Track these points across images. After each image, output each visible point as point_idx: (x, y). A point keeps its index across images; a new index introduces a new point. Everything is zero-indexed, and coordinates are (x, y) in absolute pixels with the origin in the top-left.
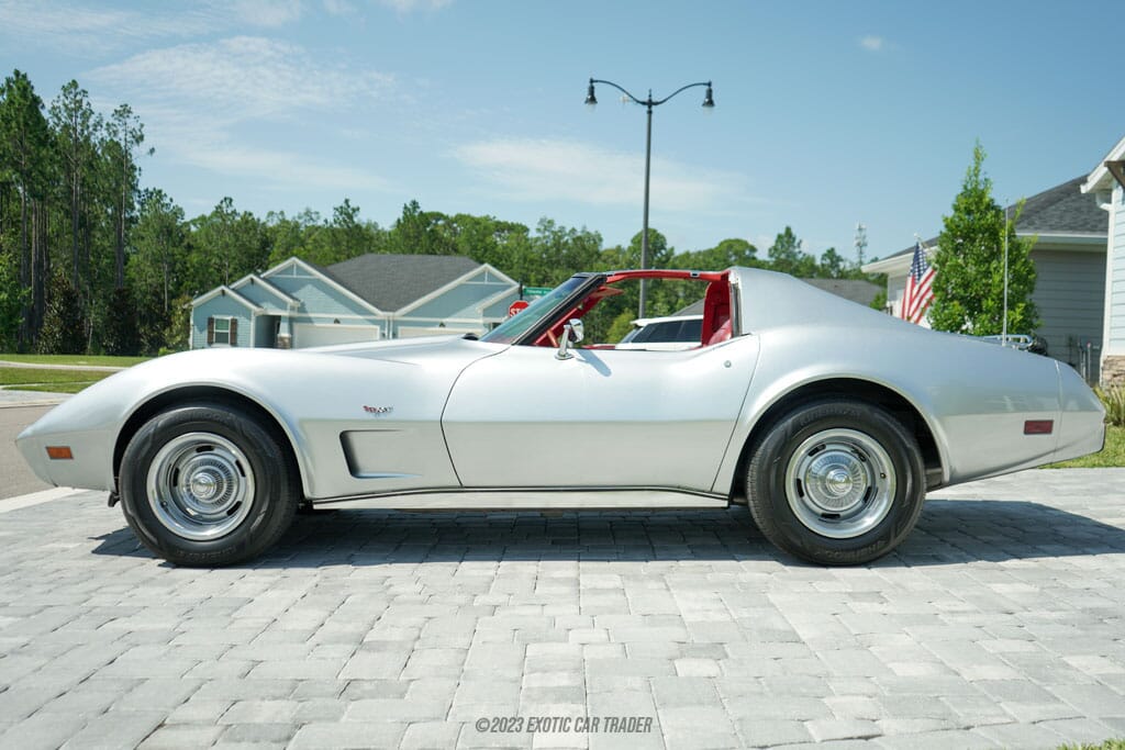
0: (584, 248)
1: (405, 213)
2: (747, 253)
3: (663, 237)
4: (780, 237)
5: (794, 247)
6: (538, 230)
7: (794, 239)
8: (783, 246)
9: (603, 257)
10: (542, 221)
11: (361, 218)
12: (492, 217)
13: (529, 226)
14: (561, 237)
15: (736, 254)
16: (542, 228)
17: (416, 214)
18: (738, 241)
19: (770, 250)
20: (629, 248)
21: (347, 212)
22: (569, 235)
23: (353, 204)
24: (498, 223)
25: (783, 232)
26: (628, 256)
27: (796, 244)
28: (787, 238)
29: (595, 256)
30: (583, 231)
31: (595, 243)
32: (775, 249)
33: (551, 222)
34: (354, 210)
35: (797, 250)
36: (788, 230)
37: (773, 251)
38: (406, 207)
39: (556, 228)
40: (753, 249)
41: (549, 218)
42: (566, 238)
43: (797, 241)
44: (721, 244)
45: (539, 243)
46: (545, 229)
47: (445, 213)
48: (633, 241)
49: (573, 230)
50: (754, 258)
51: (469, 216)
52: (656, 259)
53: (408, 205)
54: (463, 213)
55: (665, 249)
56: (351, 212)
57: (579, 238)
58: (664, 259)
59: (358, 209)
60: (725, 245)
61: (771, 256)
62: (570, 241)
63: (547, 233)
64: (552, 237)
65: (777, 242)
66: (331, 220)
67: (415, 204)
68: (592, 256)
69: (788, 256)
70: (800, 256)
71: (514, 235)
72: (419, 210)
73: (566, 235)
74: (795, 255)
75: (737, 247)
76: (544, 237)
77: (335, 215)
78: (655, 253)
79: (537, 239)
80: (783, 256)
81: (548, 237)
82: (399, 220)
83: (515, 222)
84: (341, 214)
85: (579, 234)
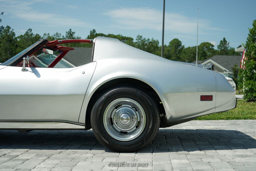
0: (152, 46)
1: (91, 33)
2: (211, 47)
3: (180, 42)
4: (221, 41)
5: (227, 45)
6: (137, 39)
7: (226, 42)
8: (222, 45)
9: (159, 49)
10: (138, 36)
11: (75, 36)
12: (121, 35)
13: (133, 38)
14: (144, 42)
15: (207, 47)
16: (138, 39)
17: (95, 34)
18: (207, 43)
19: (218, 46)
20: (169, 45)
21: (71, 34)
22: (147, 41)
23: (72, 31)
24: (123, 37)
25: (222, 40)
26: (168, 49)
27: (227, 44)
28: (224, 42)
29: (156, 49)
30: (152, 40)
31: (156, 44)
32: (220, 46)
33: (141, 37)
34: (73, 33)
35: (228, 46)
36: (224, 39)
37: (219, 47)
38: (91, 32)
39: (142, 39)
40: (213, 46)
41: (140, 35)
42: (146, 42)
43: (227, 43)
44: (201, 44)
45: (137, 44)
46: (139, 39)
47: (104, 34)
48: (170, 43)
49: (149, 39)
50: (213, 49)
51: (113, 34)
52: (178, 49)
53: (92, 31)
54: (110, 34)
55: (181, 46)
56: (72, 33)
57: (151, 42)
58: (181, 49)
59: (75, 33)
60: (203, 44)
61: (219, 48)
62: (148, 43)
63: (140, 41)
64: (141, 42)
65: (220, 43)
66: (65, 36)
67: (94, 31)
68: (155, 48)
69: (224, 48)
70: (229, 48)
71: (128, 41)
72: (96, 33)
73: (146, 41)
74: (227, 48)
75: (207, 45)
76: (139, 42)
77: (66, 34)
78: (178, 47)
79: (136, 43)
80: (223, 48)
81: (140, 42)
82: (88, 36)
83: (128, 37)
84: (68, 34)
85: (151, 41)
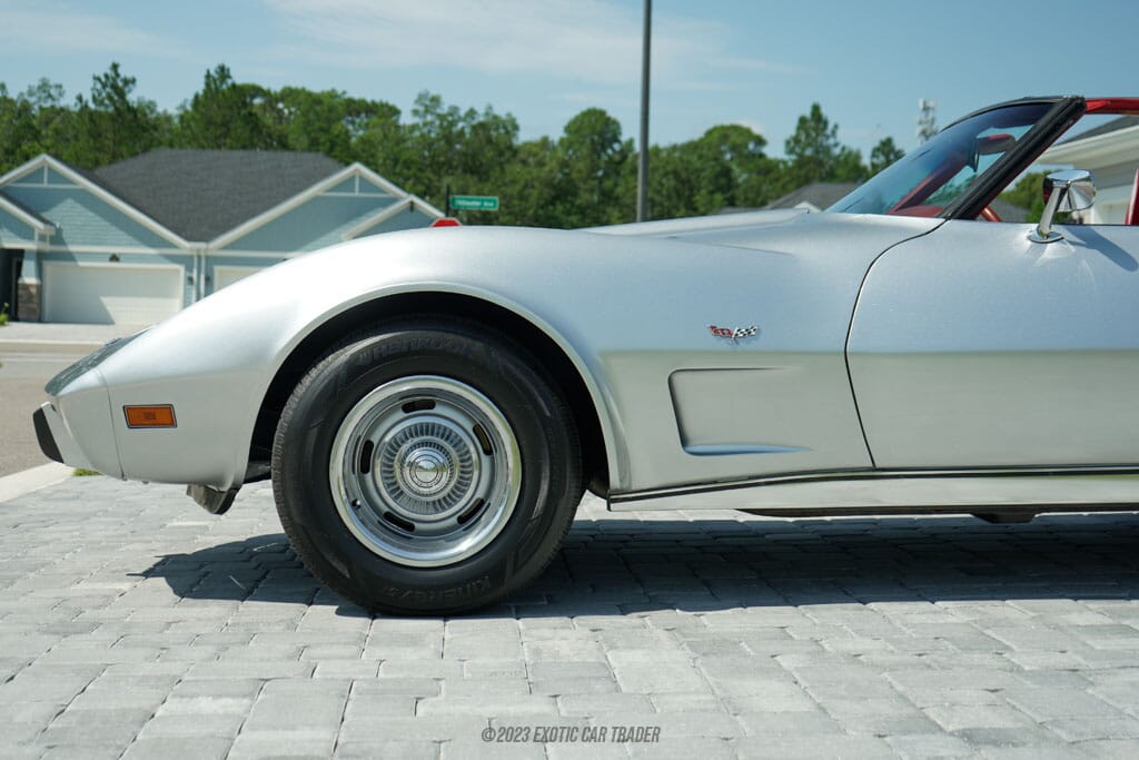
0: (489, 141)
1: (208, 85)
2: (751, 146)
3: (615, 123)
4: (802, 121)
5: (828, 137)
6: (415, 112)
7: (826, 123)
8: (808, 135)
9: (521, 156)
10: (420, 98)
11: (133, 97)
12: (340, 91)
13: (399, 107)
14: (452, 124)
15: (734, 148)
16: (421, 109)
17: (224, 87)
18: (736, 128)
19: (788, 143)
20: (562, 141)
21: (115, 85)
22: (464, 120)
23: (124, 72)
24: (350, 102)
25: (807, 113)
26: (560, 154)
27: (829, 132)
28: (814, 123)
29: (508, 154)
30: (487, 114)
31: (507, 132)
32: (796, 140)
33: (436, 100)
34: (126, 82)
35: (831, 141)
36: (816, 109)
37: (793, 144)
38: (208, 76)
39: (444, 109)
40: (760, 141)
41: (433, 92)
42: (460, 125)
43: (830, 126)
44: (709, 133)
45: (417, 134)
46: (427, 111)
47: (265, 87)
48: (567, 129)
49: (472, 113)
50: (762, 156)
51: (303, 90)
52: (604, 158)
53: (212, 72)
54: (293, 85)
55: (617, 141)
56: (120, 84)
57: (482, 125)
58: (617, 158)
59: (133, 81)
60: (716, 135)
61: (790, 151)
62: (467, 130)
63: (429, 118)
64: (438, 123)
65: (799, 129)
66: (88, 96)
67: (223, 72)
68: (501, 154)
69: (817, 152)
70: (837, 151)
71: (375, 119)
72: (229, 82)
73: (460, 119)
74: (827, 150)
75: (735, 138)
76: (425, 124)
77: (93, 89)
78: (604, 148)
79: (414, 127)
80: (809, 152)
81: (432, 123)
82: (197, 96)
83: (377, 100)
84: (104, 86)
85: (481, 119)
